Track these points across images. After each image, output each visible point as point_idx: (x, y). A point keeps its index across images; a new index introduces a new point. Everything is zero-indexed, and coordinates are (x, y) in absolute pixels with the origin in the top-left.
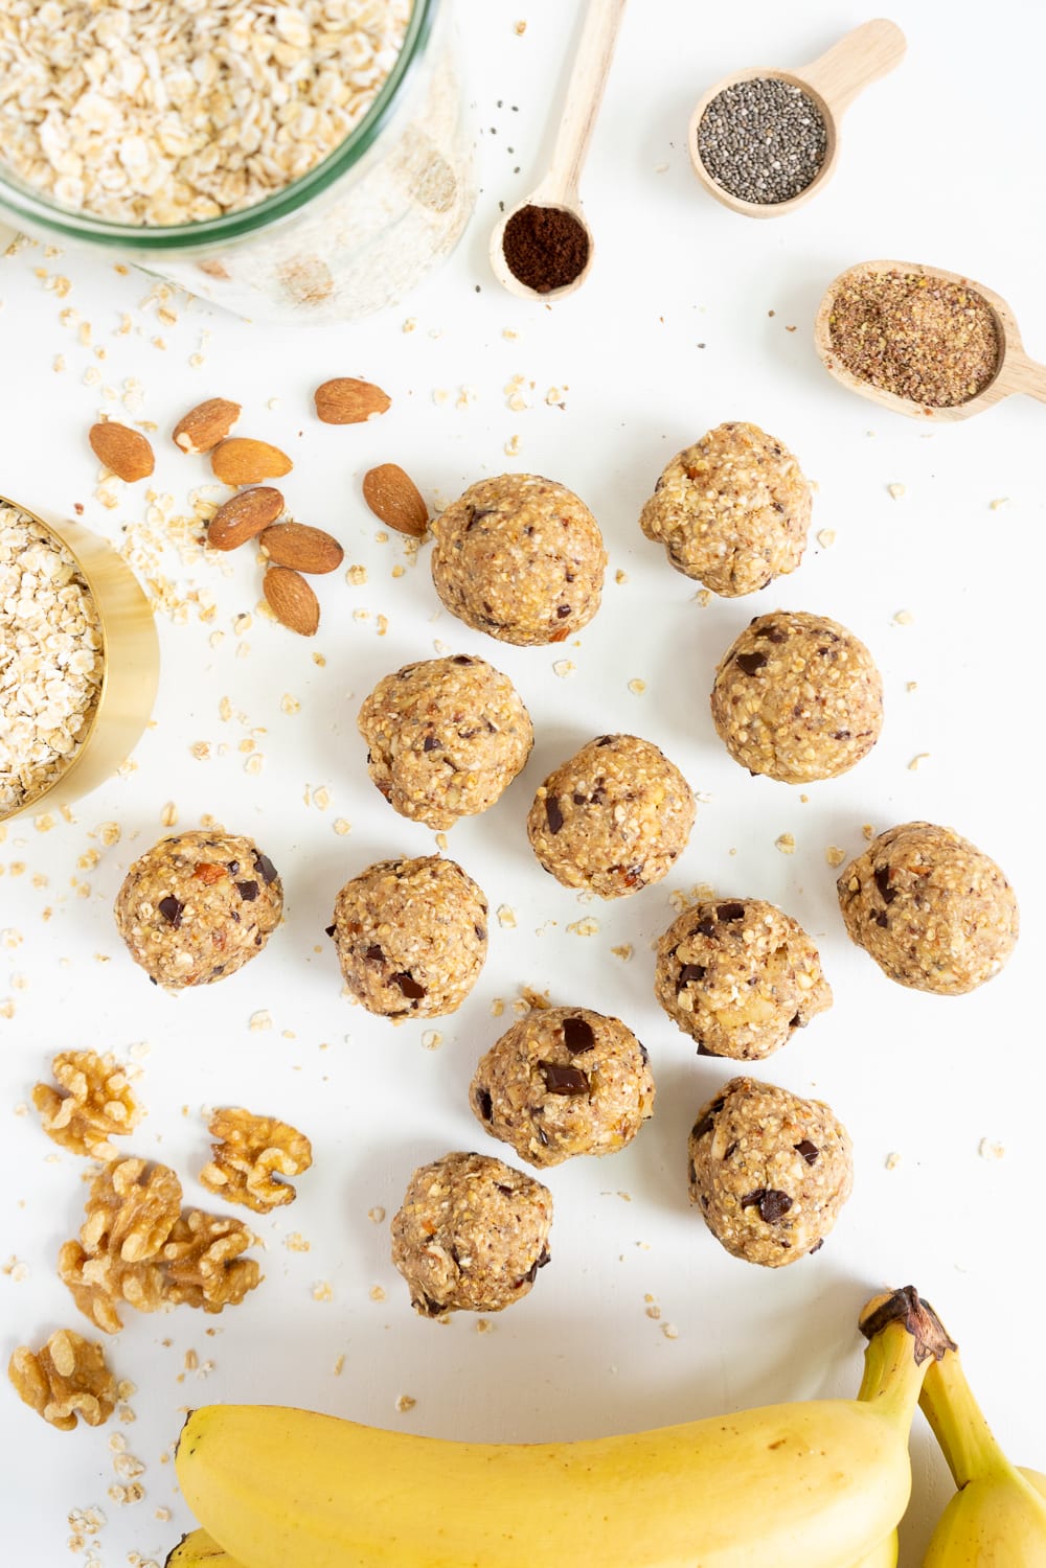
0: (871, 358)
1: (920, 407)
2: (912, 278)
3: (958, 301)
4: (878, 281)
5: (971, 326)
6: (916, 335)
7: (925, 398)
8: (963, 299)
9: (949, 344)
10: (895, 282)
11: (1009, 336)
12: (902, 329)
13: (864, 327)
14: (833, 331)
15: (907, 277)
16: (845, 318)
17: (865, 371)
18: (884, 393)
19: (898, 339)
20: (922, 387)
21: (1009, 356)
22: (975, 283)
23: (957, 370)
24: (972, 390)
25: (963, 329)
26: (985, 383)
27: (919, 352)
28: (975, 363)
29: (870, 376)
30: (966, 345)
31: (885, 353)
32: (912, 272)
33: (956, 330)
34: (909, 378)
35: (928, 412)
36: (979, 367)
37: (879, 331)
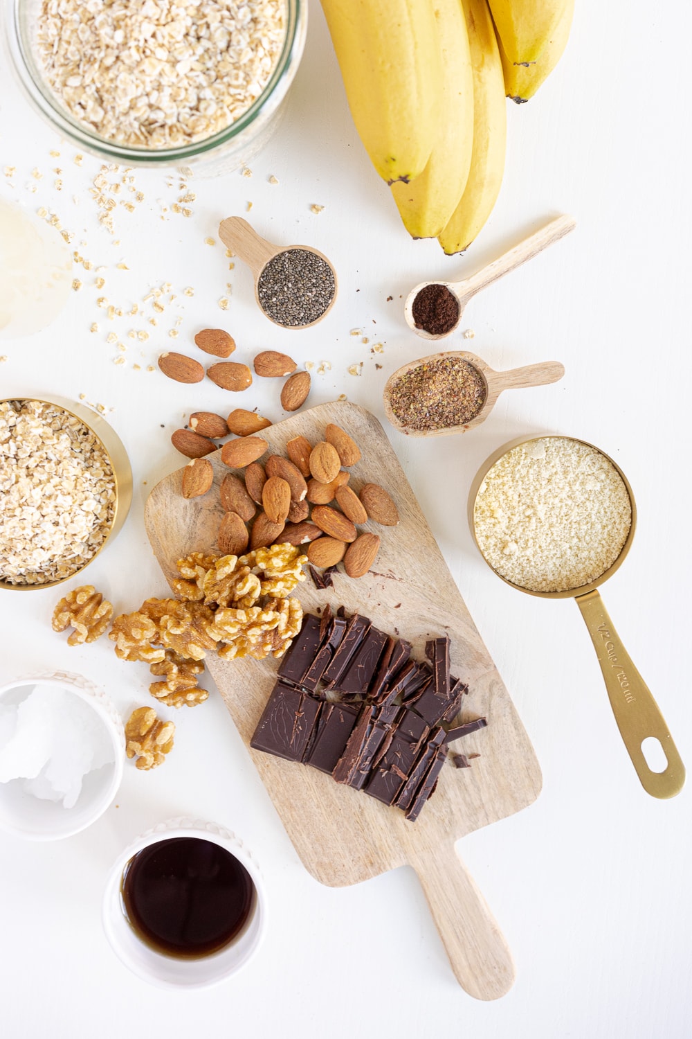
0: (424, 418)
1: (461, 428)
2: (418, 369)
3: (446, 366)
4: (404, 381)
5: (460, 374)
6: (439, 396)
7: (461, 421)
8: (448, 364)
9: (456, 389)
10: (412, 376)
11: (480, 367)
12: (430, 399)
13: (412, 407)
14: (398, 417)
15: (416, 370)
16: (400, 408)
17: (425, 426)
18: (440, 431)
19: (431, 403)
20: (456, 417)
21: (488, 377)
22: (448, 353)
23: (467, 399)
24: (480, 402)
25: (458, 377)
26: (483, 394)
27: (445, 403)
28: (473, 390)
29: (429, 426)
30: (464, 383)
31: (429, 412)
32: (417, 366)
33: (454, 380)
34: (447, 417)
35: (466, 427)
36: (476, 390)
37: (420, 405)
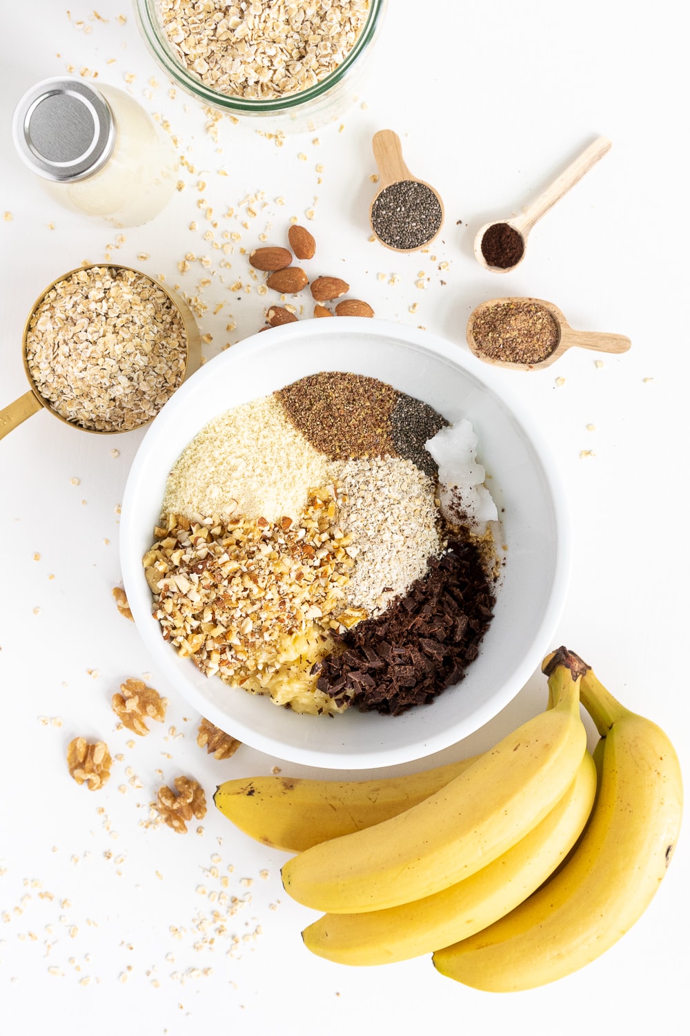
0: (497, 348)
1: (526, 366)
2: (506, 305)
3: (531, 310)
4: (491, 311)
5: (541, 321)
6: (516, 333)
7: (528, 361)
8: (533, 309)
9: (533, 332)
10: (499, 309)
11: (560, 320)
12: (508, 332)
13: (490, 335)
14: (476, 340)
15: (504, 305)
16: (480, 333)
17: (496, 355)
18: (507, 363)
19: (507, 337)
20: (525, 356)
21: (563, 330)
22: (536, 300)
23: (540, 343)
24: (550, 350)
25: (537, 323)
26: (555, 345)
27: (519, 340)
28: (547, 338)
29: (499, 356)
30: (541, 330)
31: (504, 344)
32: (505, 302)
33: (534, 324)
34: (517, 353)
35: (531, 367)
36: (550, 338)
37: (498, 335)
